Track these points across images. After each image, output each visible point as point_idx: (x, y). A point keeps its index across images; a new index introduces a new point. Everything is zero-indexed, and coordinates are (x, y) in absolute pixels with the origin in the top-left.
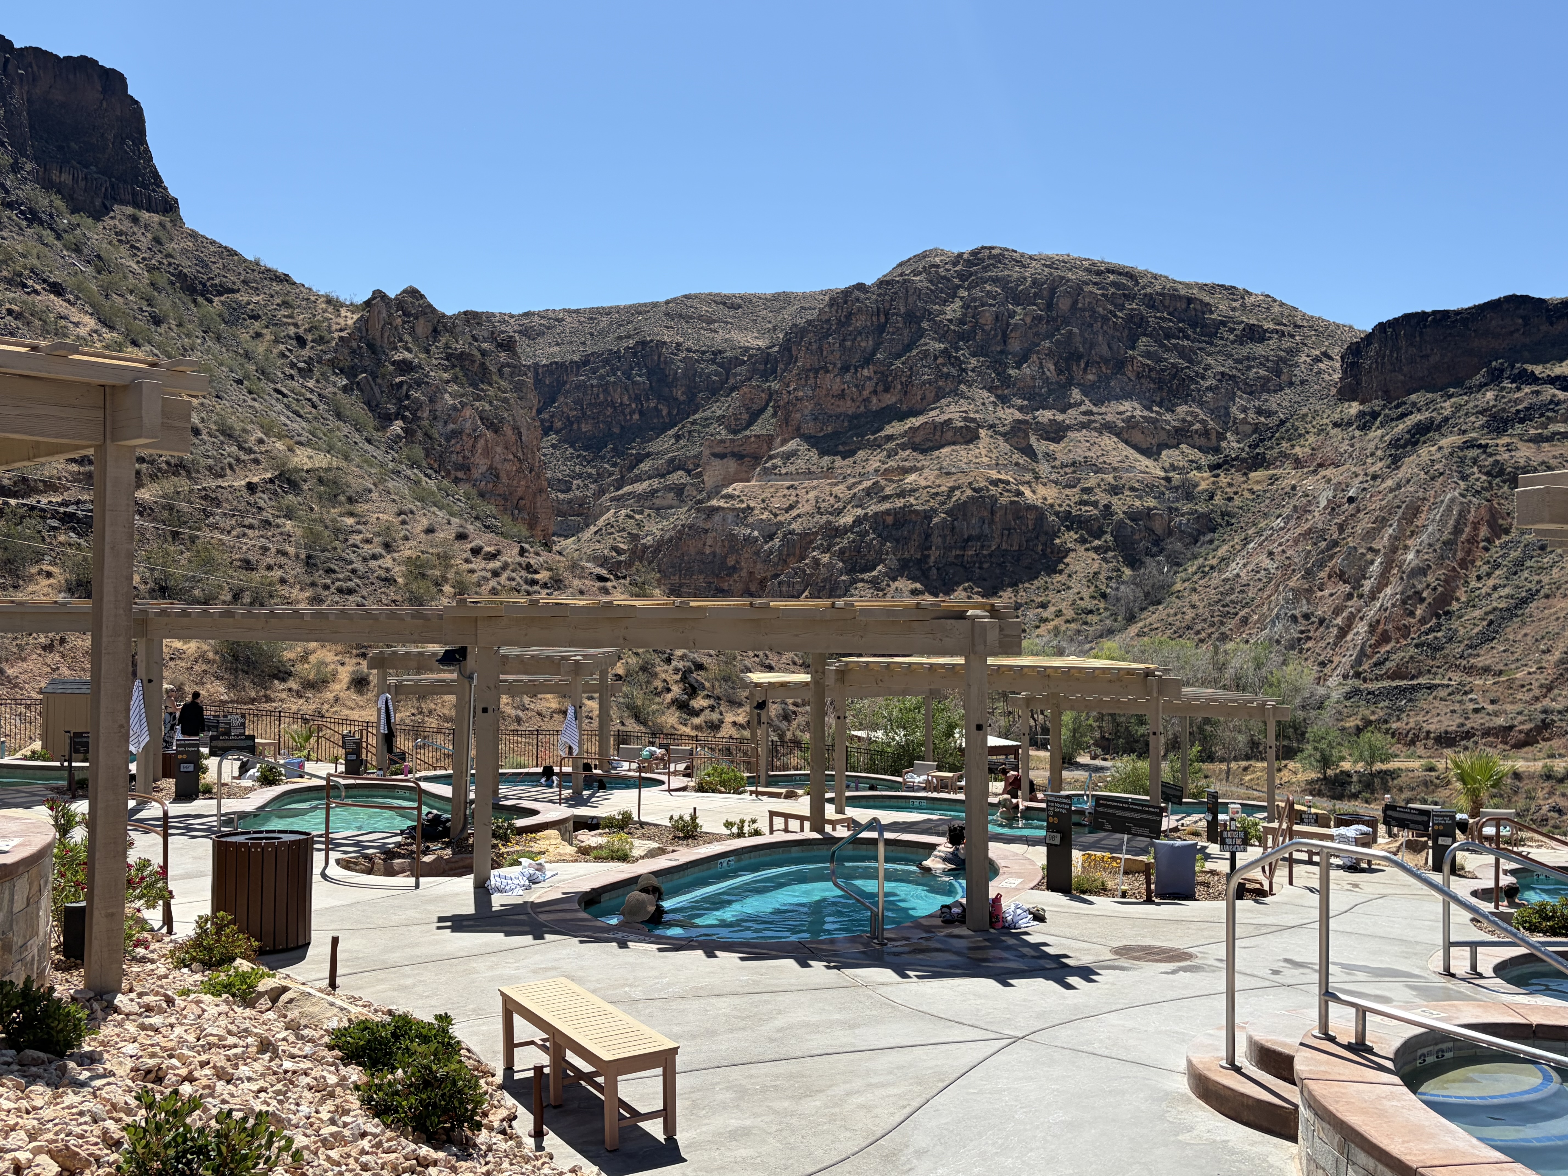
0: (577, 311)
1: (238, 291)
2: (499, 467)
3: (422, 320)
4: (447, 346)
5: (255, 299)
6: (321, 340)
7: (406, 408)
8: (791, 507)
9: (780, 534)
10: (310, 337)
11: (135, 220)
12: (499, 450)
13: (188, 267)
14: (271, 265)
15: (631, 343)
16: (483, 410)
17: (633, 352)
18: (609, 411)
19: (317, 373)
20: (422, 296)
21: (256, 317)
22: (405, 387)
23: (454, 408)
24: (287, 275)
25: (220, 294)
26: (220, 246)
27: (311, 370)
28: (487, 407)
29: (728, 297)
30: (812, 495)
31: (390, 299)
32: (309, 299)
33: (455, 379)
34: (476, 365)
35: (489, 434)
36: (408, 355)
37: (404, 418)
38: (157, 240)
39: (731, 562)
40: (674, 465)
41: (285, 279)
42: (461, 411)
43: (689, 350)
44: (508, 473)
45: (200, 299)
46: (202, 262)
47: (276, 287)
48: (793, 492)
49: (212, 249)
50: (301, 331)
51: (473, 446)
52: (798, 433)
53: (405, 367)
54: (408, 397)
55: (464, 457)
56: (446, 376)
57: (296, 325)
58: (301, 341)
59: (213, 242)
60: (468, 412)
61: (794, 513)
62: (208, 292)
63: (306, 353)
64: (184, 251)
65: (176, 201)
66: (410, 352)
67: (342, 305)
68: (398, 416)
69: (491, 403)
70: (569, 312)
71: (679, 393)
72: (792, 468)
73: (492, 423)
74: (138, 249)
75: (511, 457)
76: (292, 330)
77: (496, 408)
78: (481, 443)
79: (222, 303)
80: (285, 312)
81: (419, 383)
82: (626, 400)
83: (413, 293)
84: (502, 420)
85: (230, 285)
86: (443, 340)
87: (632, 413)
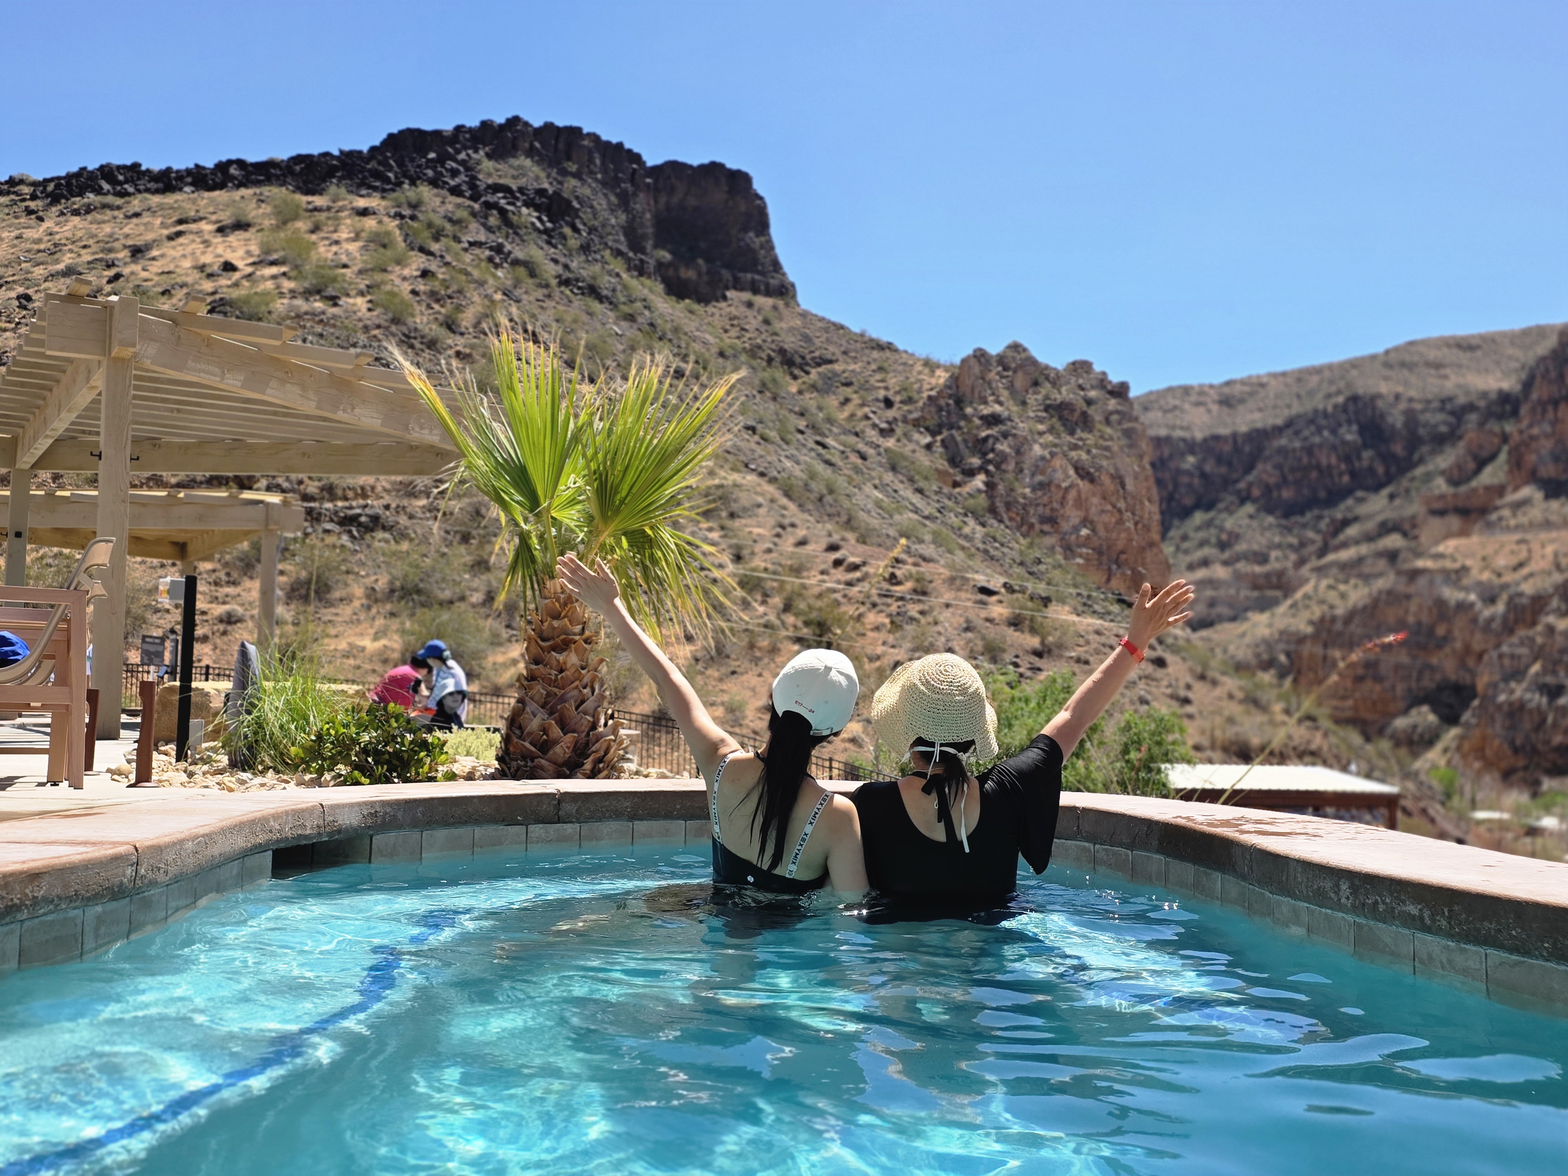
0: (1284, 374)
1: (837, 361)
2: (1096, 519)
3: (1020, 374)
4: (1047, 397)
5: (852, 367)
6: (910, 400)
7: (990, 462)
8: (1521, 565)
9: (1504, 597)
10: (898, 398)
11: (750, 305)
12: (1095, 500)
13: (790, 343)
14: (874, 335)
15: (1340, 399)
16: (1079, 460)
17: (1344, 408)
18: (1314, 475)
19: (899, 431)
20: (1025, 350)
21: (848, 384)
22: (991, 441)
23: (1043, 458)
24: (890, 343)
25: (819, 365)
26: (829, 322)
27: (892, 431)
28: (1084, 456)
29: (1463, 338)
30: (1549, 550)
31: (991, 356)
32: (907, 362)
33: (1051, 430)
34: (1077, 414)
35: (1083, 485)
36: (997, 408)
37: (987, 472)
38: (767, 322)
39: (1441, 631)
40: (1386, 528)
41: (889, 347)
42: (1049, 461)
43: (1411, 400)
44: (1106, 527)
45: (796, 372)
46: (807, 339)
47: (875, 354)
48: (1524, 547)
49: (820, 324)
50: (890, 394)
51: (1064, 498)
52: (1533, 478)
53: (993, 420)
54: (993, 450)
55: (1052, 510)
56: (1041, 427)
57: (887, 388)
58: (888, 403)
59: (822, 319)
60: (1058, 462)
61: (1525, 571)
62: (807, 364)
63: (891, 414)
64: (791, 330)
65: (793, 285)
66: (1000, 403)
67: (938, 366)
68: (982, 469)
69: (1088, 452)
70: (1274, 375)
71: (1398, 449)
72: (1523, 519)
73: (1088, 473)
74: (746, 330)
75: (1109, 507)
76: (881, 394)
77: (1094, 457)
78: (1072, 494)
79: (819, 373)
80: (878, 376)
81: (1005, 435)
82: (1334, 460)
83: (1016, 347)
84: (1099, 469)
85: (829, 357)
86: (1043, 392)
87: (1341, 474)
